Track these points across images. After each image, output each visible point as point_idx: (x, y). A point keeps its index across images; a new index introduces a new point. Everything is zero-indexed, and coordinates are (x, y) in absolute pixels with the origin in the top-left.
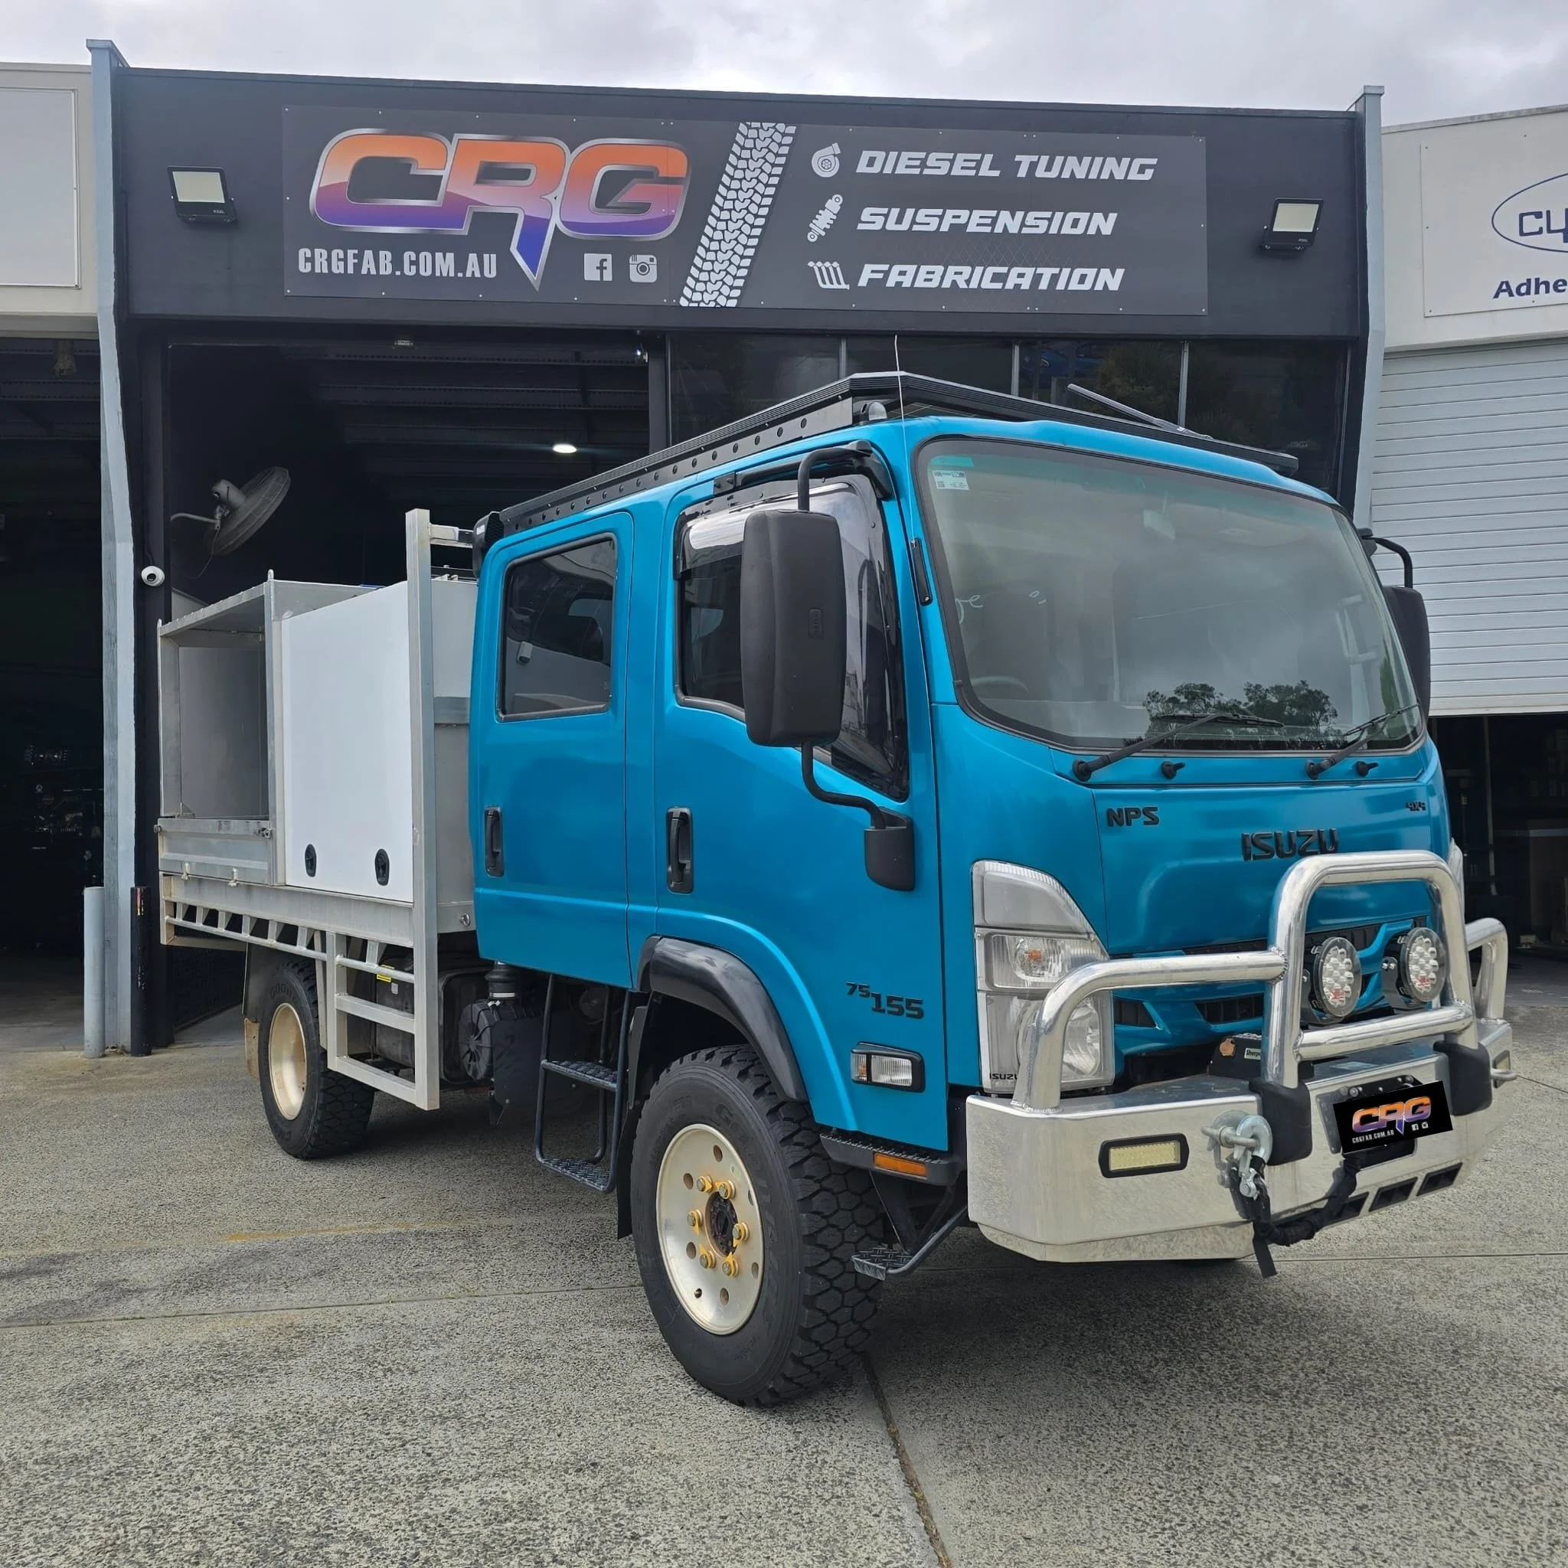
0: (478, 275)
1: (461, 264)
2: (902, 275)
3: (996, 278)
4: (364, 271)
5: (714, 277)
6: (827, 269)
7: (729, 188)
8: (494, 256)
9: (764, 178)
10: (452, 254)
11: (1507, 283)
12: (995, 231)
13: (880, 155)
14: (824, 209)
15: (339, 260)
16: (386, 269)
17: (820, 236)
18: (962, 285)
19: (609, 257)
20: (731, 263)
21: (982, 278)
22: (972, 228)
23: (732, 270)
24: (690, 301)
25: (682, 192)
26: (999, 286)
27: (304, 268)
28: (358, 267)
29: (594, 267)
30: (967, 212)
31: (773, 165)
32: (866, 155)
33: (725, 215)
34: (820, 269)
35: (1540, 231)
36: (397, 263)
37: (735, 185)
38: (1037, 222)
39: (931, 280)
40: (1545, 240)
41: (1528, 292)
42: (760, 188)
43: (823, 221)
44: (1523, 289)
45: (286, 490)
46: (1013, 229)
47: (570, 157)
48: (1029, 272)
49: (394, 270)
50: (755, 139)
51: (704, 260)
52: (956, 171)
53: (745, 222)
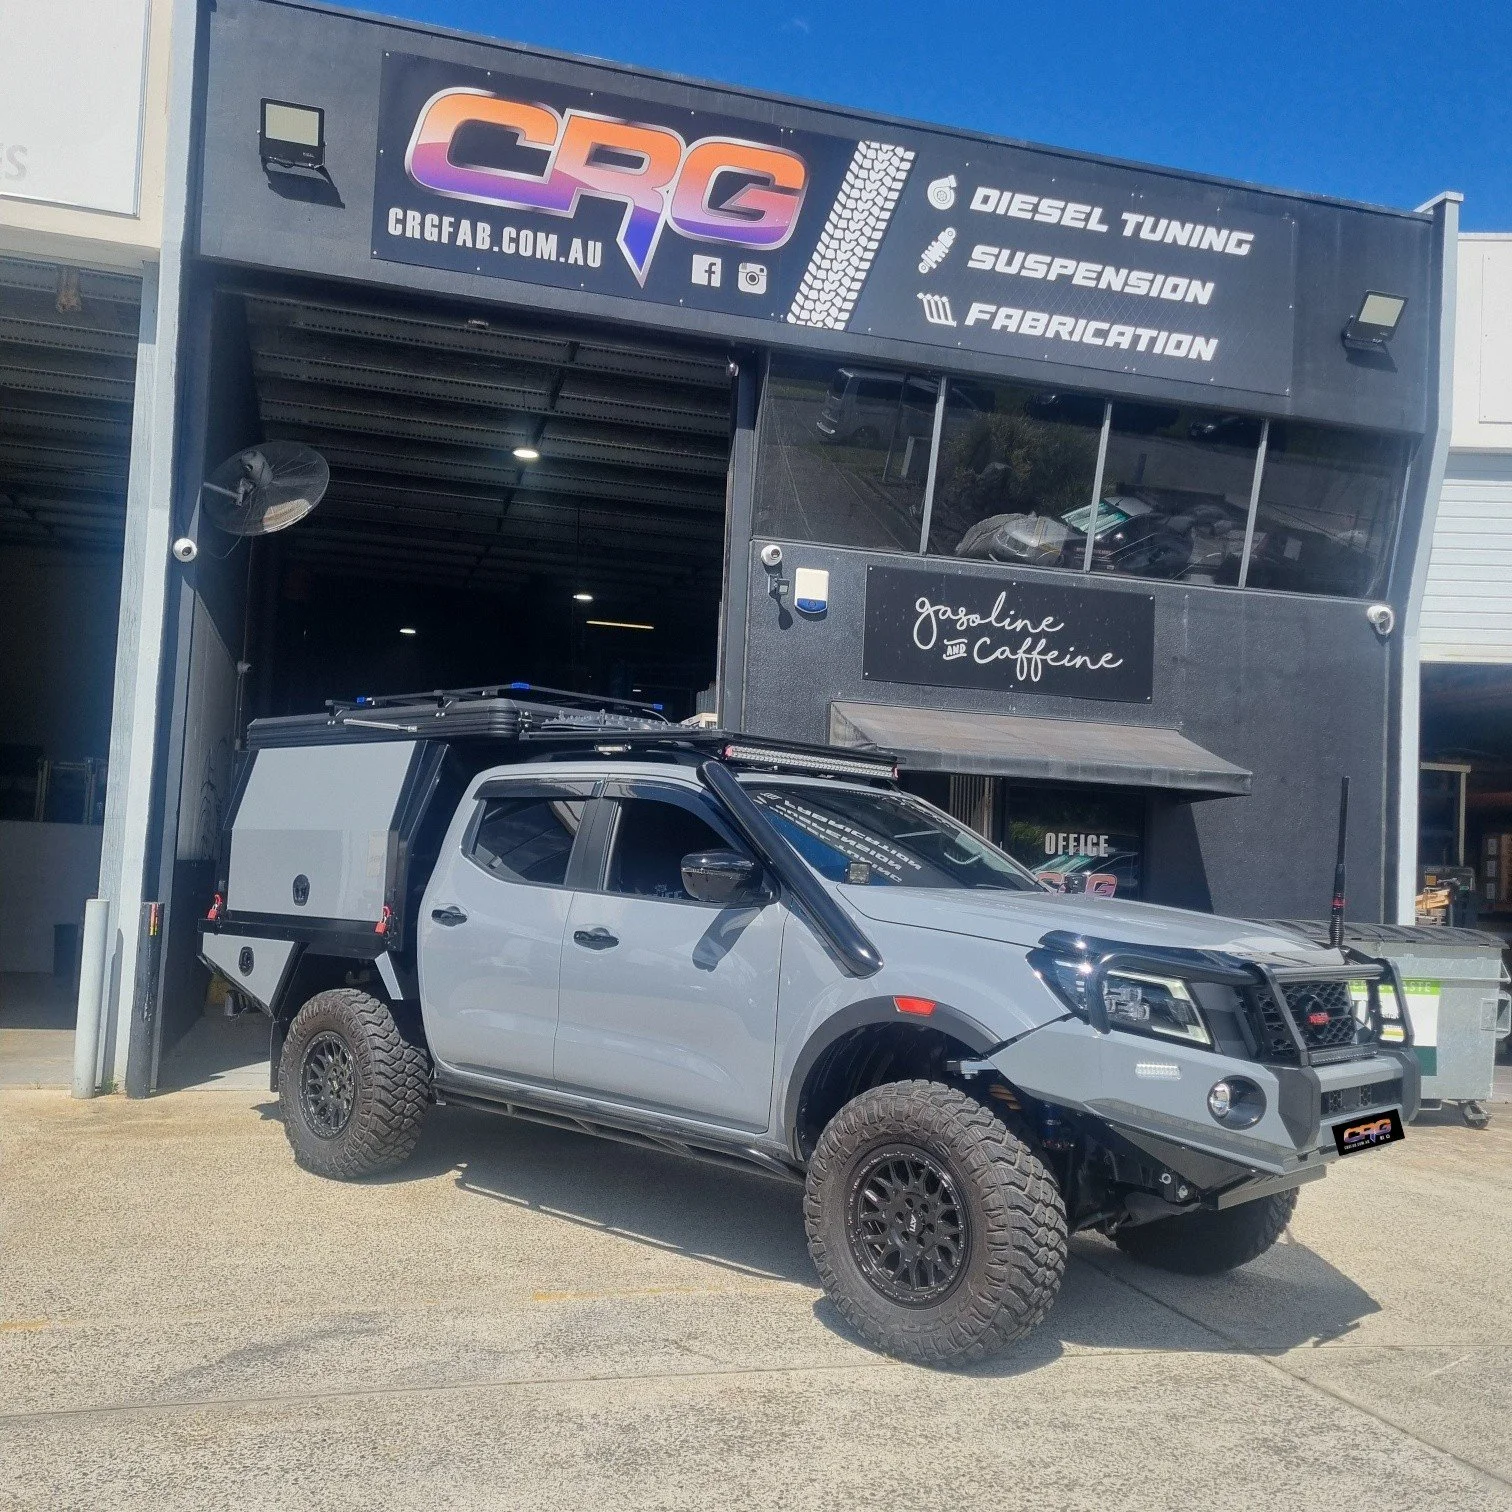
1: (564, 249)
2: (1010, 319)
3: (1099, 333)
4: (459, 242)
5: (823, 296)
6: (936, 303)
7: (844, 207)
8: (599, 245)
9: (880, 201)
10: (556, 236)
12: (1100, 286)
13: (994, 194)
14: (937, 240)
15: (433, 226)
16: (483, 242)
17: (931, 268)
18: (1065, 337)
19: (718, 261)
20: (841, 284)
21: (1082, 331)
22: (1077, 281)
23: (842, 291)
24: (798, 318)
25: (797, 203)
26: (1099, 341)
27: (394, 230)
28: (453, 236)
29: (704, 270)
30: (1074, 263)
31: (890, 189)
32: (981, 192)
33: (838, 234)
34: (929, 302)
36: (496, 238)
37: (851, 204)
38: (1138, 282)
39: (1035, 327)
42: (876, 211)
46: (1117, 287)
47: (686, 151)
48: (1129, 331)
49: (492, 245)
50: (873, 160)
51: (815, 278)
52: (1067, 222)
53: (858, 244)
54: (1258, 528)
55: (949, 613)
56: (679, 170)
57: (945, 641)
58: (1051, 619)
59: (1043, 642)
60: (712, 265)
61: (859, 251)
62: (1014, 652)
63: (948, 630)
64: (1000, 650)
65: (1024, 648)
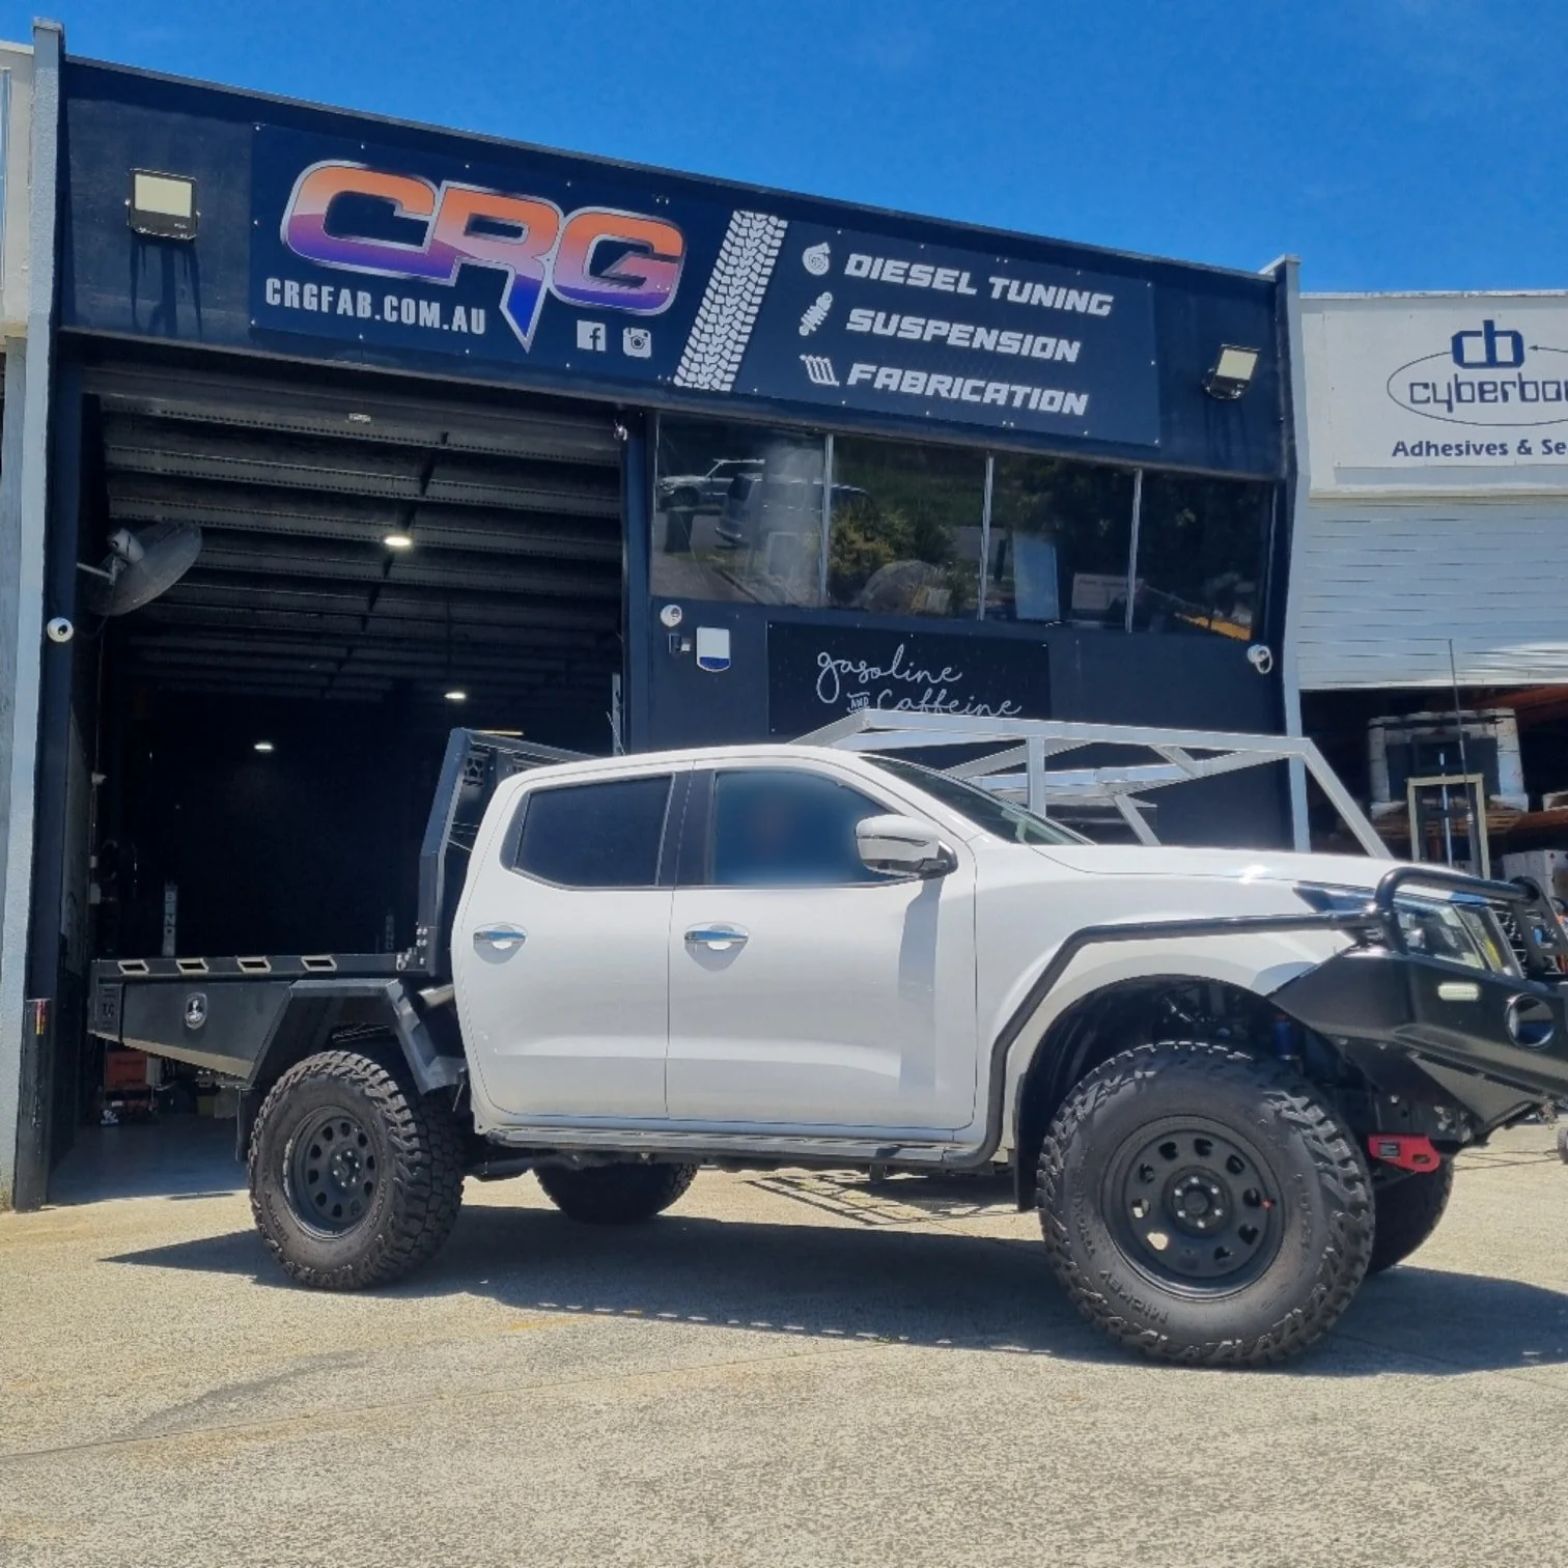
1: (447, 316)
2: (889, 378)
3: (975, 390)
4: (340, 311)
5: (709, 360)
7: (723, 273)
8: (482, 312)
9: (757, 267)
10: (438, 304)
11: (1403, 444)
12: (973, 347)
13: (867, 260)
14: (815, 304)
15: (313, 295)
16: (365, 309)
17: (810, 331)
18: (944, 394)
19: (602, 326)
20: (725, 347)
21: (961, 389)
22: (951, 341)
23: (727, 354)
24: (685, 381)
25: (676, 271)
26: (976, 398)
27: (272, 299)
28: (334, 305)
29: (588, 335)
30: (947, 325)
31: (766, 256)
32: (854, 258)
33: (719, 299)
34: (812, 364)
35: (1428, 401)
36: (377, 306)
38: (1010, 342)
39: (914, 386)
40: (1432, 408)
41: (1420, 454)
42: (754, 276)
43: (814, 317)
44: (1417, 450)
46: (989, 346)
47: (564, 222)
48: (1005, 388)
49: (373, 314)
50: (748, 229)
51: (699, 341)
52: (937, 285)
53: (739, 309)
54: (1139, 573)
55: (850, 667)
56: (558, 239)
57: (849, 695)
58: (949, 670)
59: (944, 691)
61: (740, 315)
62: (916, 703)
63: (851, 683)
64: (902, 702)
65: (926, 698)
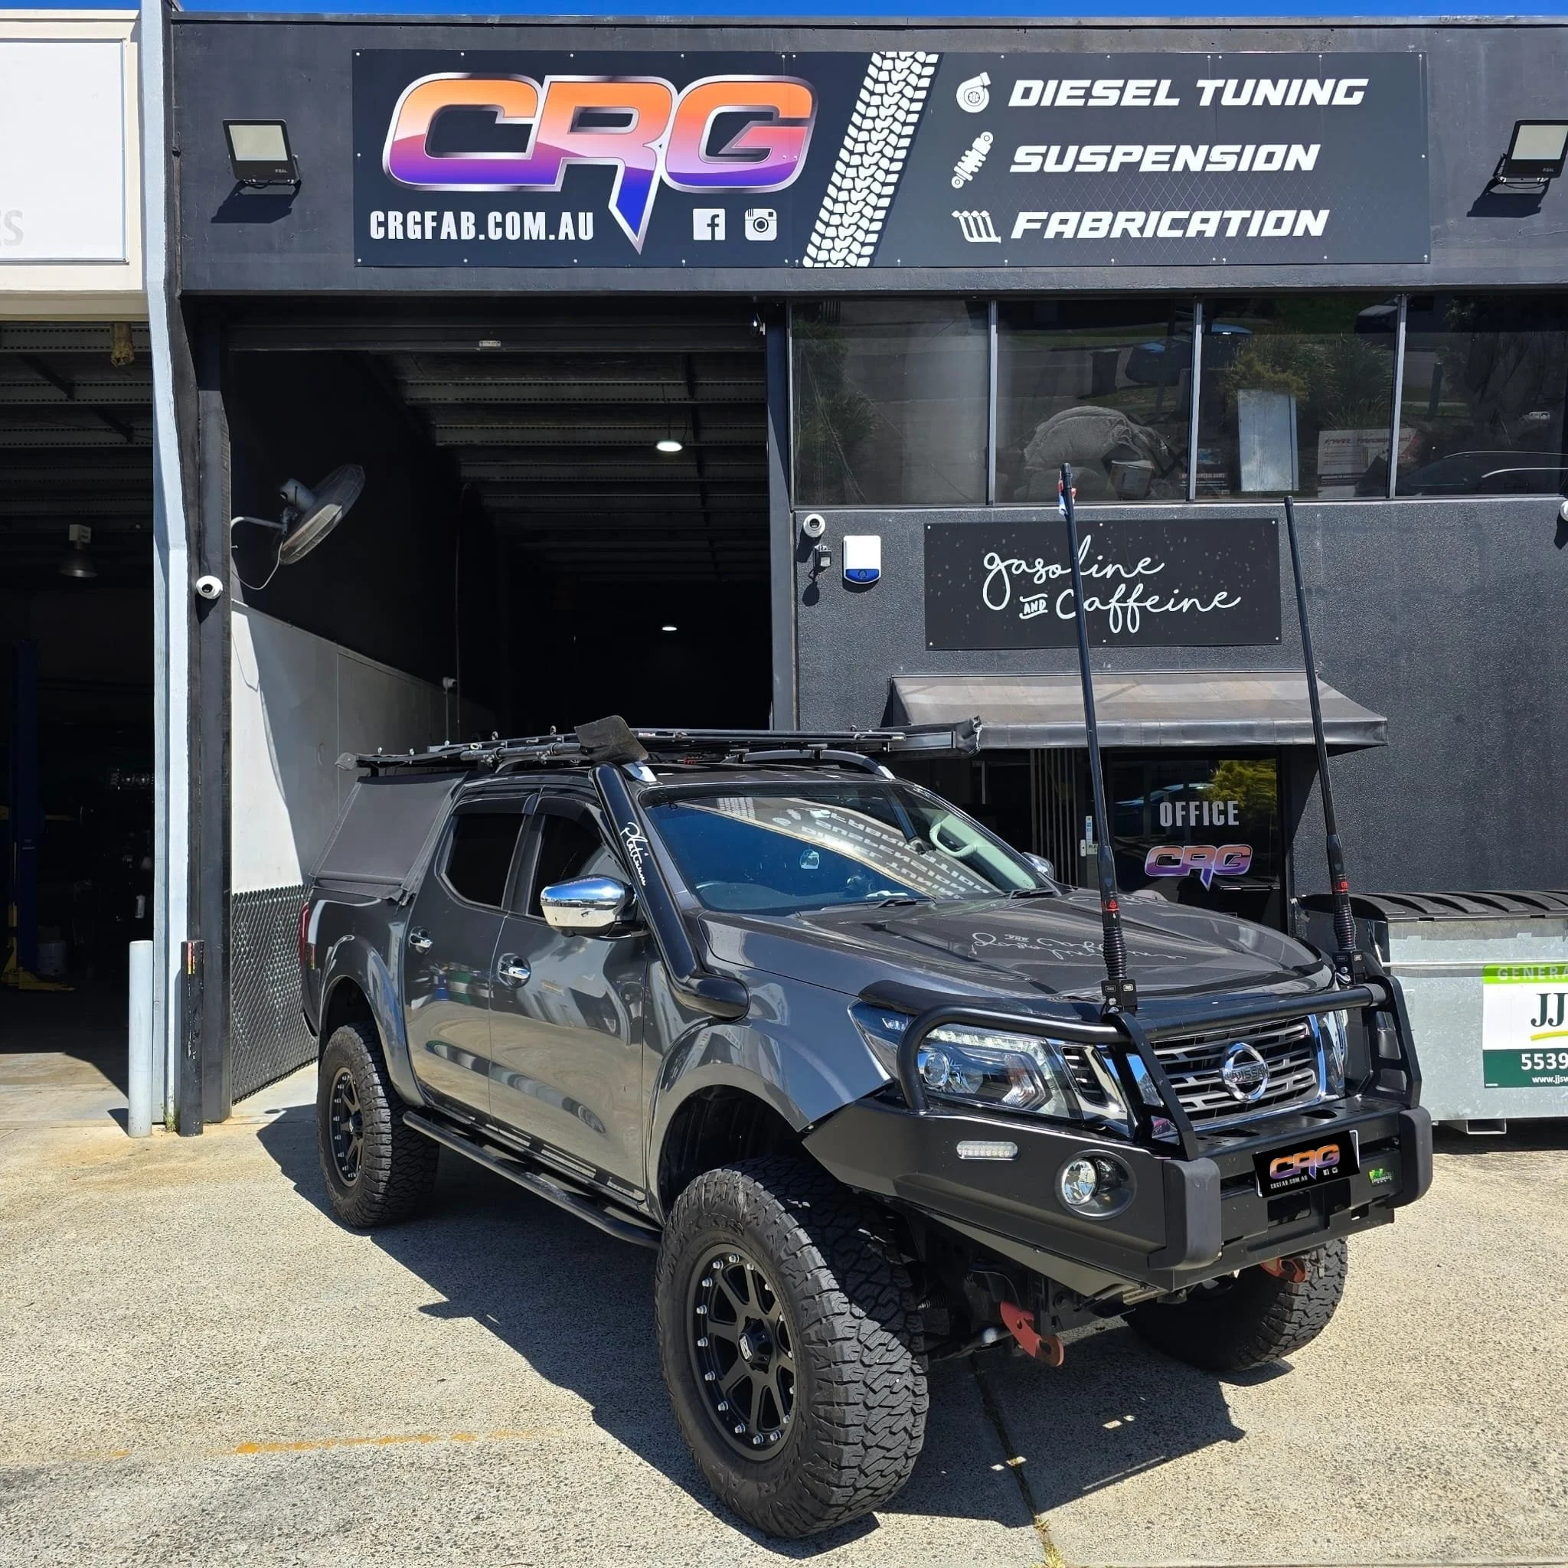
0: (572, 237)
1: (553, 226)
2: (1064, 224)
3: (1175, 224)
4: (444, 236)
5: (843, 232)
6: (975, 220)
7: (860, 129)
8: (590, 215)
9: (901, 115)
10: (543, 214)
12: (1174, 170)
13: (1037, 85)
14: (971, 149)
15: (416, 223)
16: (468, 232)
17: (966, 181)
18: (1135, 234)
19: (721, 212)
20: (862, 216)
21: (1160, 224)
22: (1146, 167)
23: (864, 223)
24: (815, 260)
25: (806, 133)
26: (1178, 233)
27: (376, 233)
28: (437, 231)
29: (707, 224)
30: (1140, 148)
31: (912, 100)
32: (1020, 85)
33: (855, 160)
34: (966, 220)
36: (481, 225)
37: (868, 124)
38: (1224, 158)
39: (1097, 229)
42: (897, 127)
43: (971, 163)
45: (359, 489)
46: (1196, 165)
47: (677, 99)
48: (1215, 216)
49: (477, 233)
50: (890, 71)
51: (831, 213)
52: (1127, 101)
53: (879, 168)
55: (1024, 567)
57: (1021, 599)
58: (1149, 560)
59: (1140, 586)
60: (714, 217)
61: (880, 175)
62: (1105, 602)
63: (1024, 585)
64: (1088, 601)
65: (1117, 596)
